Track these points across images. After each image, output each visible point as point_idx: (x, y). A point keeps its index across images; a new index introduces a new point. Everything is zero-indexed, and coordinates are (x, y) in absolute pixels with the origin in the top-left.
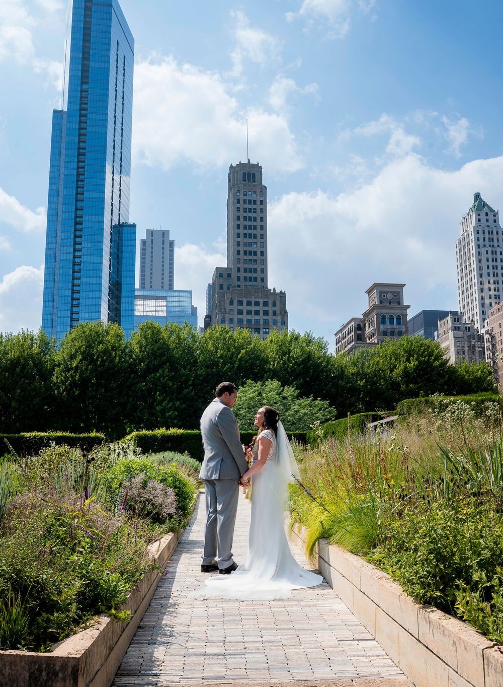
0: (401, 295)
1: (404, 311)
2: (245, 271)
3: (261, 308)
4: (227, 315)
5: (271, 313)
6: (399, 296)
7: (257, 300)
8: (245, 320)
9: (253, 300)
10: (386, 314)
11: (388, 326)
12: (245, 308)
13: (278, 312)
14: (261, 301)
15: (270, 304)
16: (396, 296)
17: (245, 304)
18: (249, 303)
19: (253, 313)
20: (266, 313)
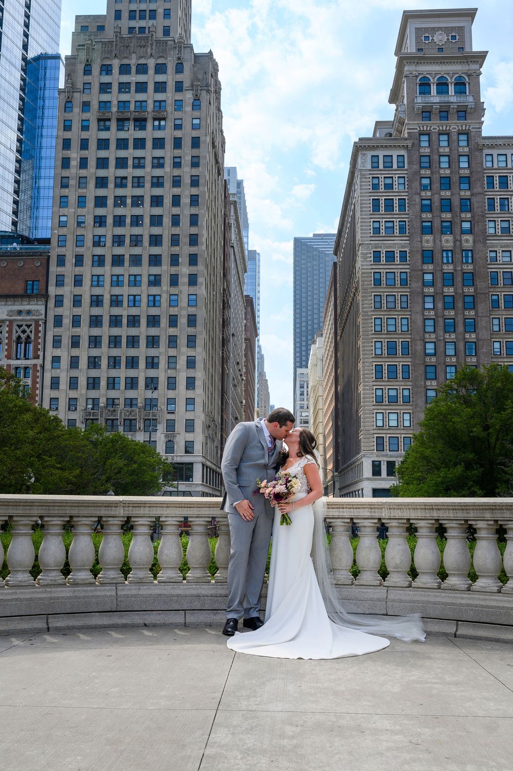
0: (466, 35)
1: (474, 67)
2: (132, 15)
3: (150, 78)
4: (77, 95)
5: (171, 86)
6: (462, 37)
7: (142, 61)
8: (115, 102)
9: (133, 61)
10: (430, 74)
11: (434, 98)
12: (115, 78)
13: (186, 84)
14: (151, 63)
15: (171, 68)
16: (454, 37)
17: (116, 70)
18: (125, 69)
19: (133, 88)
20: (160, 87)
